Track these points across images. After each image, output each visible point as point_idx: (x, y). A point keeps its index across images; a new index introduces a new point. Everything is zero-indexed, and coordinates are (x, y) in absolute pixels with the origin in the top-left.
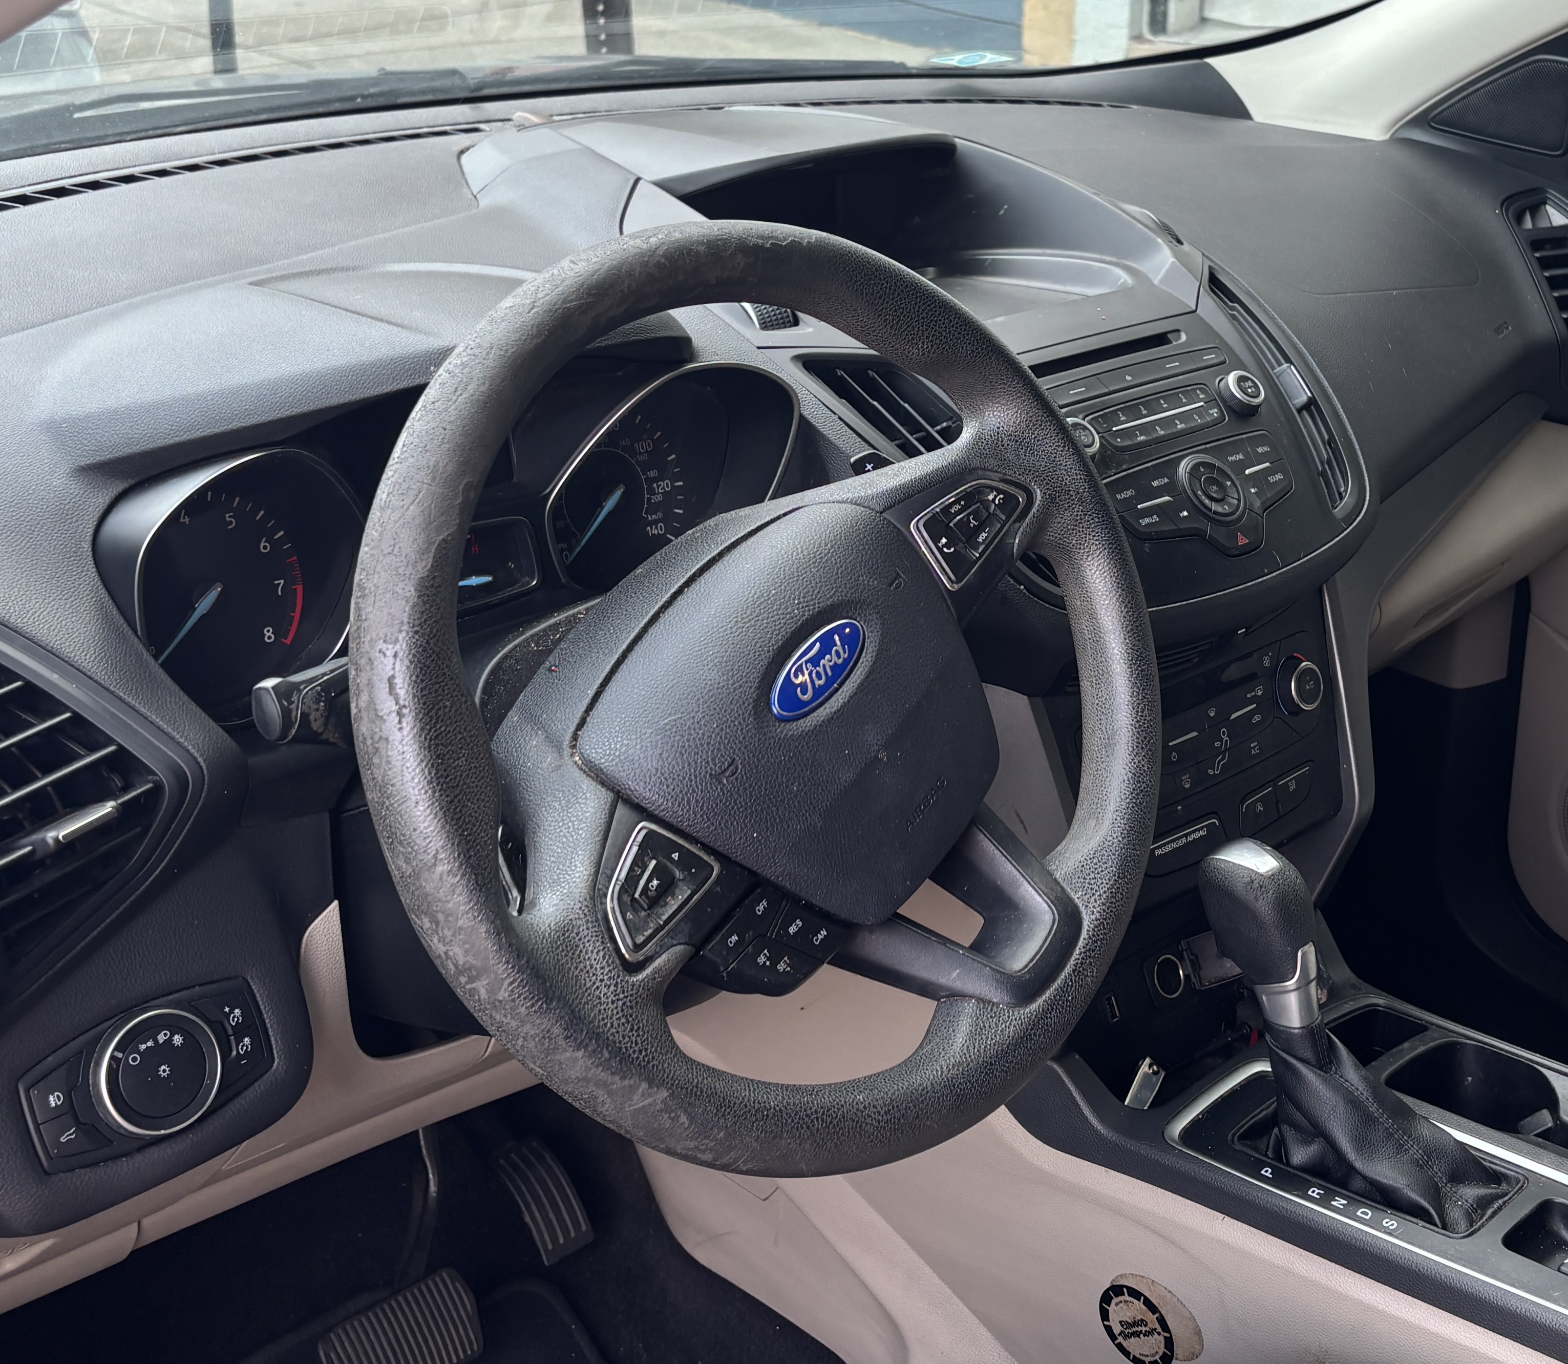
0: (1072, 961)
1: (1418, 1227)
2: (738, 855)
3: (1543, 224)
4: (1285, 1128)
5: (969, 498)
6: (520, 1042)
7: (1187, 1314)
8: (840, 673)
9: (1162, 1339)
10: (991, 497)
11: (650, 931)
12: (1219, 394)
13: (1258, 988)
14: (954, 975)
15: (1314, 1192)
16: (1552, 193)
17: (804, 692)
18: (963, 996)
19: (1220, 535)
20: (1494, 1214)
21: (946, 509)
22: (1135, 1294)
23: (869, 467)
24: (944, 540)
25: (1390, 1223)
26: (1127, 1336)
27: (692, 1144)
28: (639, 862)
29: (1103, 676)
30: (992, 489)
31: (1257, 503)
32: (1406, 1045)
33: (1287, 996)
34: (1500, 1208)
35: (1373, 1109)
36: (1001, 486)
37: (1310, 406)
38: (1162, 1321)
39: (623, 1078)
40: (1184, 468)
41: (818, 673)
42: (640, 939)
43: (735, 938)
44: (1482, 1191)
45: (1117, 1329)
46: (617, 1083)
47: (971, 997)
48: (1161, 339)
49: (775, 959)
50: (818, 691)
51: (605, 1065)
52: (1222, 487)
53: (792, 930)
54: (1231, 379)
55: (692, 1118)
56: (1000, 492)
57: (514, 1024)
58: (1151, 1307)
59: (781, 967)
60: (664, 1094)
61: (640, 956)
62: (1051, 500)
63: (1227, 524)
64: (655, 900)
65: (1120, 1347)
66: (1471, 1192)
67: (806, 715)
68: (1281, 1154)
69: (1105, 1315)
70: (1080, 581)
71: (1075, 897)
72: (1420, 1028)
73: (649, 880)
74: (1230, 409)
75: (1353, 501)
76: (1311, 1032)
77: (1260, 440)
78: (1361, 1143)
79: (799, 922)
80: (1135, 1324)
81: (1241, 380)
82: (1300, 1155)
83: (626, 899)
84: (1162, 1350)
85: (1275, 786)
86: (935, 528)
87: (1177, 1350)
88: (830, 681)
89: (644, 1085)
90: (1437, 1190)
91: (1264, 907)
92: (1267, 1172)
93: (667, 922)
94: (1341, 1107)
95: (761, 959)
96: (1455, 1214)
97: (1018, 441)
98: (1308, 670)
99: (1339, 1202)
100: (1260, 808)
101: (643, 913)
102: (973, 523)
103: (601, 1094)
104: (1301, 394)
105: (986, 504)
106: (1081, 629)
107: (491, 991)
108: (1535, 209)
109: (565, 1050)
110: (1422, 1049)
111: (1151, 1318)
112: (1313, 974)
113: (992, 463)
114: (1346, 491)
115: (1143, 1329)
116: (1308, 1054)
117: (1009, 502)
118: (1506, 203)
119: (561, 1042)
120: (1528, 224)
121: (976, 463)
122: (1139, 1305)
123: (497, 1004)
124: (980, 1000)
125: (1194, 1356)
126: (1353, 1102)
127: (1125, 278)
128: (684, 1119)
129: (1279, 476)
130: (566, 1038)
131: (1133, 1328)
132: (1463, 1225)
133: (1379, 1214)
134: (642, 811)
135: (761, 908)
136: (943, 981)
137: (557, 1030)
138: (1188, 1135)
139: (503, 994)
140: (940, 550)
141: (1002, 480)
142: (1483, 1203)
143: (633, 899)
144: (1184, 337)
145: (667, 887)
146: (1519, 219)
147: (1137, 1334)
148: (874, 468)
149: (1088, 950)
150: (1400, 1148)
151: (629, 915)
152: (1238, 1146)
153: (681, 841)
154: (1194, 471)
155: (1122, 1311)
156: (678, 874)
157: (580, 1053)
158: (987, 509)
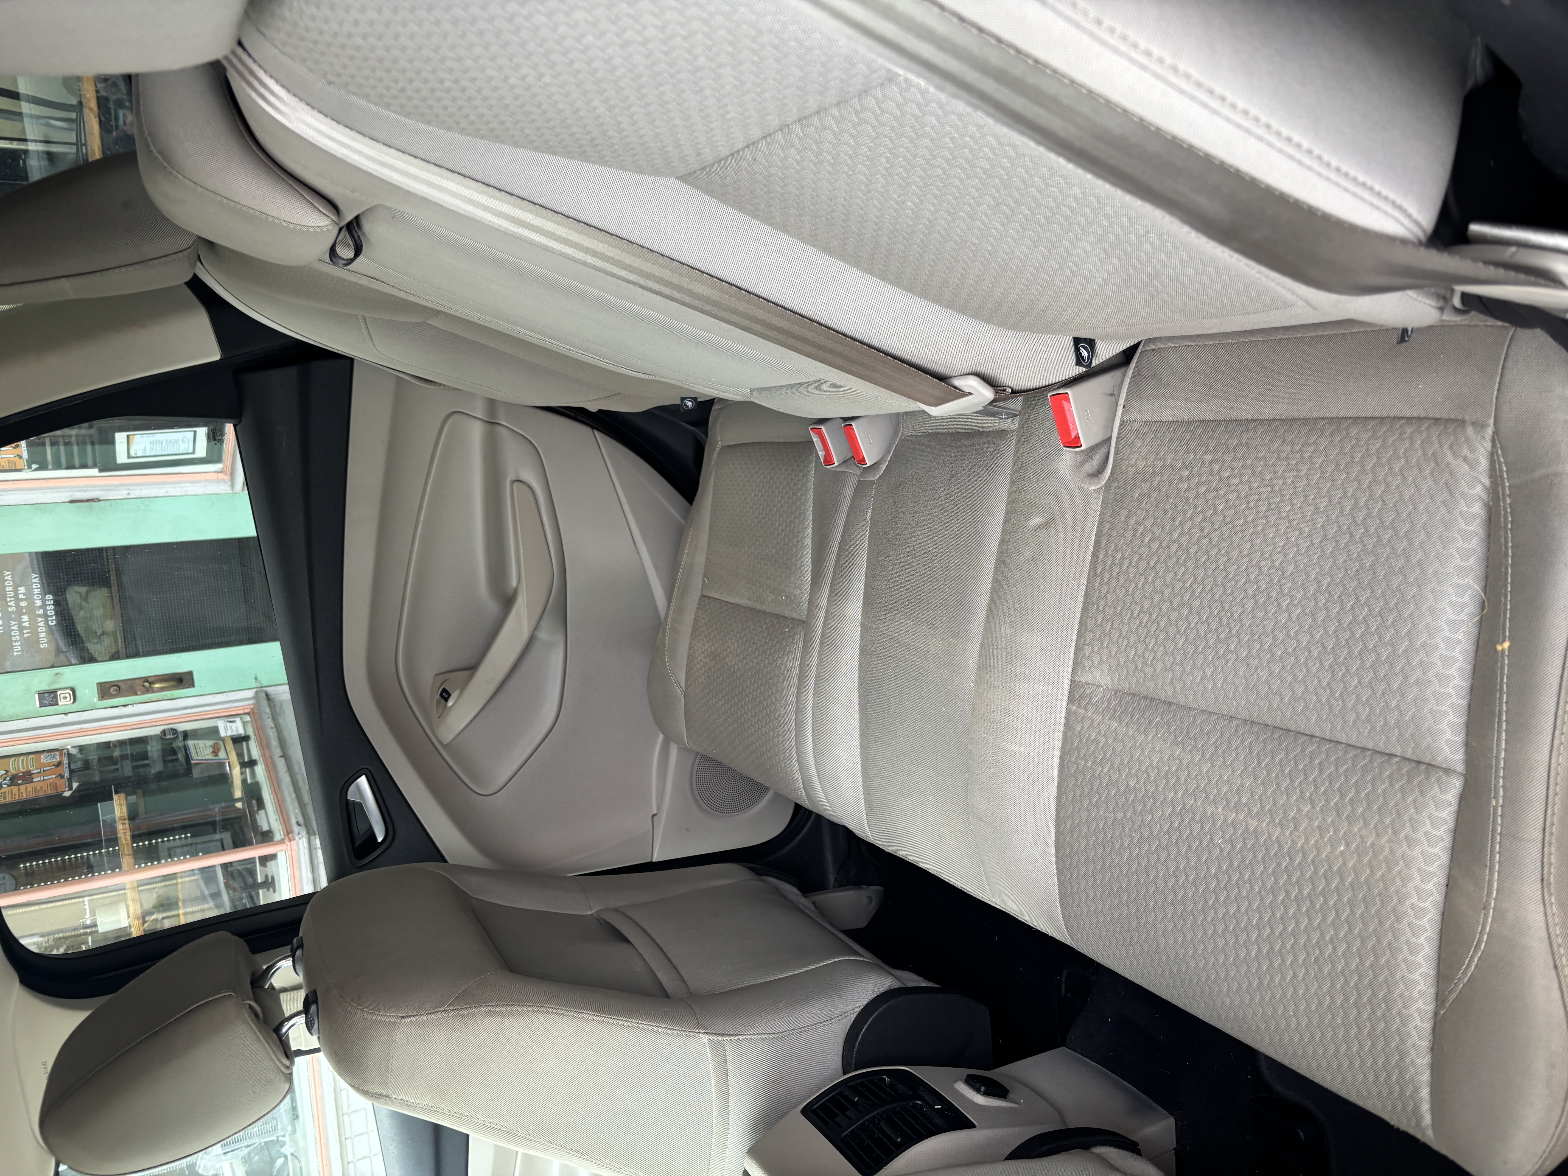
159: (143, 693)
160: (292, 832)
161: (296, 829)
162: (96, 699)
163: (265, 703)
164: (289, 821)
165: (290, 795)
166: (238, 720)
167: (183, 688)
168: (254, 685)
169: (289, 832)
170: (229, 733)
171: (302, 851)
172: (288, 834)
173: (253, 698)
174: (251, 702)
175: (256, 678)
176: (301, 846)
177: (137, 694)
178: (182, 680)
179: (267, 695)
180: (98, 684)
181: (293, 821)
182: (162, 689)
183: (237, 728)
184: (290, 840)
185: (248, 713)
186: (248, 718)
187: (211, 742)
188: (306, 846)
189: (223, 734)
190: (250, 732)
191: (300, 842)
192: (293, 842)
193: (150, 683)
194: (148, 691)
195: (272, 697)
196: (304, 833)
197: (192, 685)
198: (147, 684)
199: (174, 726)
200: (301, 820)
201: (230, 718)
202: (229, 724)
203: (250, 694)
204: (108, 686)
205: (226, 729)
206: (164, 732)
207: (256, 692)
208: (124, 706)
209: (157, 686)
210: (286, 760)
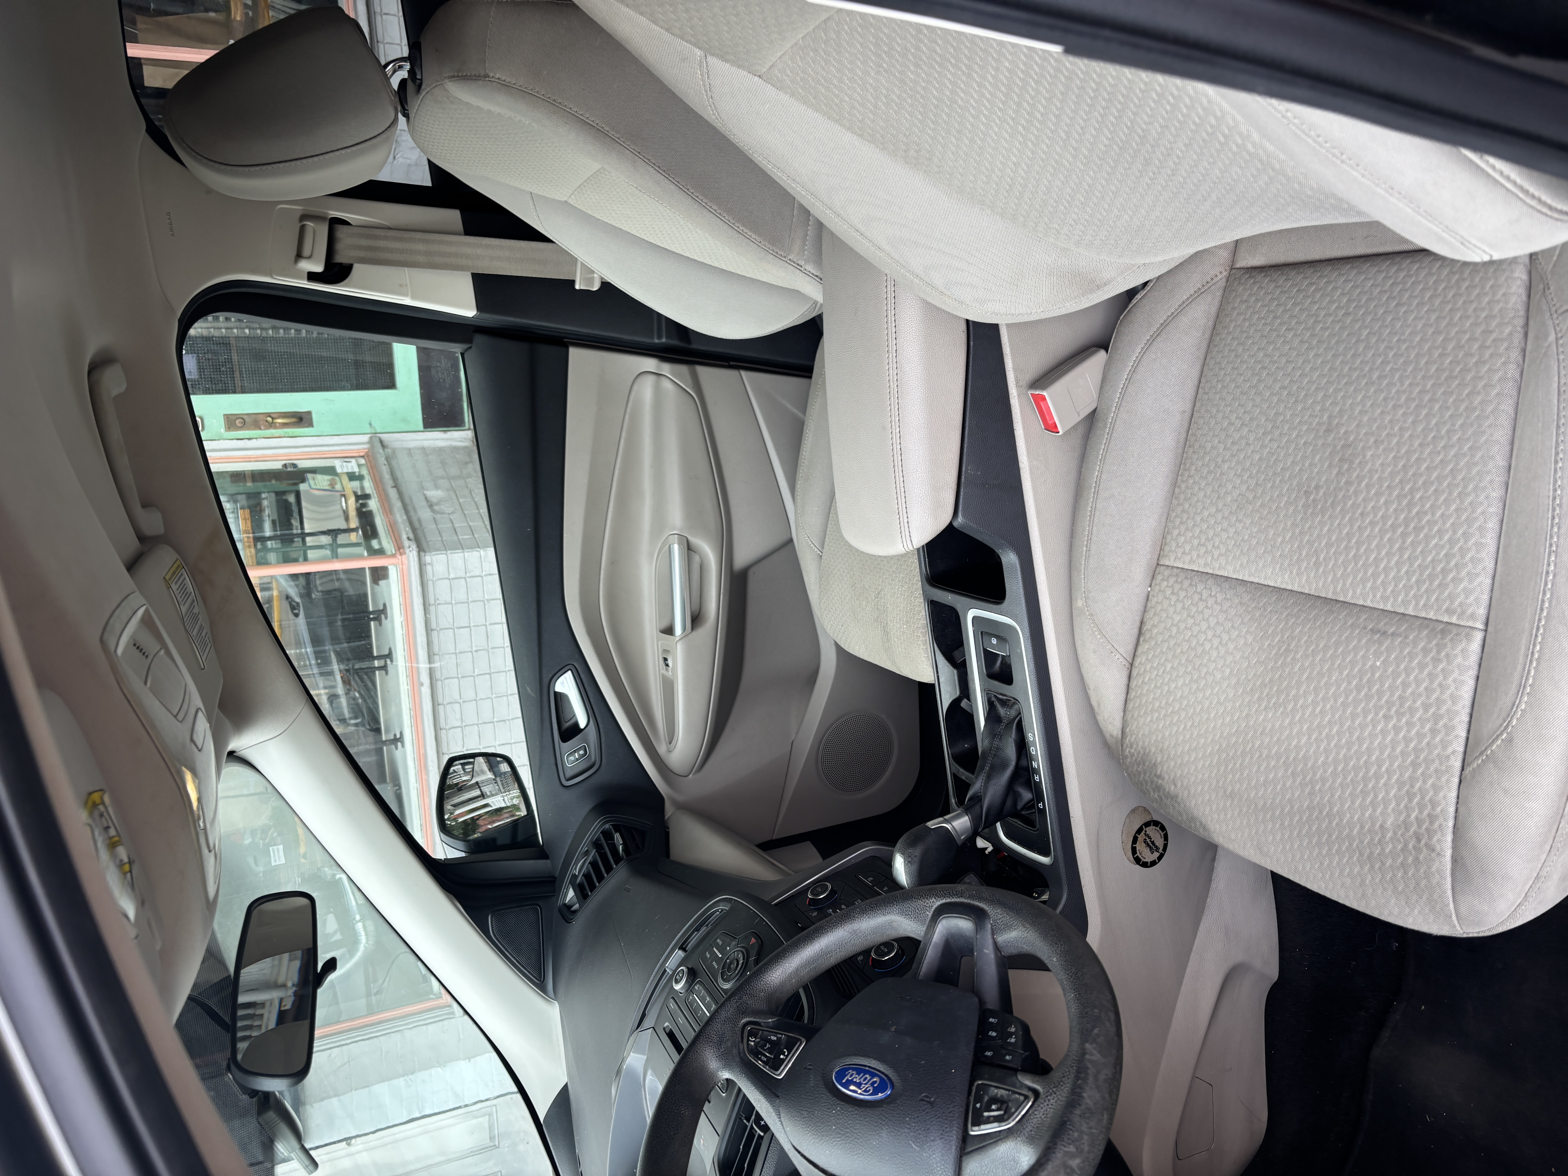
0: (958, 900)
1: (1025, 724)
2: (967, 1077)
3: (575, 899)
4: (1019, 807)
5: (756, 1053)
6: (1094, 1131)
7: (1127, 821)
8: (860, 1070)
9: (1147, 829)
10: (752, 1043)
11: (1017, 1096)
12: (687, 991)
13: (959, 843)
14: (987, 951)
15: (1037, 778)
16: (560, 903)
17: (875, 1082)
18: (995, 943)
19: (753, 952)
20: (1005, 695)
21: (765, 1063)
22: (1134, 851)
23: (762, 1123)
24: (782, 1057)
25: (1030, 737)
26: (1157, 849)
27: (1108, 1024)
28: (988, 1121)
29: (824, 953)
30: (748, 1044)
31: (734, 943)
32: (963, 778)
33: (956, 828)
34: (1001, 694)
35: (987, 768)
36: (745, 1041)
37: (683, 948)
38: (1139, 831)
39: (1088, 1068)
40: (727, 986)
41: (865, 1080)
42: (1022, 1098)
43: (1007, 1057)
44: (999, 706)
45: (1156, 855)
46: (1092, 1071)
47: (994, 939)
48: (671, 1035)
49: (1010, 1035)
50: (873, 1075)
51: (1085, 1080)
52: (730, 963)
53: (994, 1034)
54: (678, 987)
55: (1094, 1027)
56: (748, 1040)
57: (1086, 1137)
58: (1135, 840)
59: (1013, 1030)
60: (1087, 1046)
61: (1030, 1094)
62: (745, 1013)
63: (747, 951)
64: (1002, 1103)
65: (1165, 849)
66: (1002, 711)
67: (886, 1075)
68: (1031, 805)
69: (1153, 863)
70: (783, 984)
71: (930, 914)
72: (955, 777)
73: (993, 1110)
74: (693, 981)
75: (721, 904)
76: (967, 811)
77: (704, 959)
78: (1004, 766)
79: (990, 1033)
80: (1148, 845)
81: (677, 982)
82: (1027, 796)
83: (1006, 1117)
84: (1152, 827)
85: (873, 886)
86: (776, 1064)
87: (1148, 819)
88: (866, 1072)
89: (1087, 1056)
90: (1007, 724)
91: (917, 851)
92: (1041, 805)
93: (1009, 1090)
94: (992, 782)
95: (1013, 1040)
96: (1013, 713)
97: (720, 1042)
98: (812, 894)
99: (1035, 765)
100: (886, 888)
101: (1010, 1104)
102: (768, 1046)
103: (1102, 1077)
104: (679, 954)
105: (756, 1044)
106: (807, 975)
107: (1073, 1156)
108: (568, 907)
109: (1087, 1104)
110: (961, 770)
111: (1141, 837)
112: (941, 819)
113: (735, 1051)
114: (717, 910)
115: (1148, 840)
116: (977, 807)
117: (751, 1034)
118: (568, 921)
119: (1083, 1107)
120: (577, 906)
121: (738, 1059)
122: (1138, 846)
123: (1080, 1151)
124: (993, 934)
125: (1145, 809)
126: (989, 778)
127: (649, 1077)
128: (1096, 1031)
129: (718, 941)
130: (1080, 1105)
131: (1152, 847)
132: (1016, 707)
133: (1030, 744)
134: (965, 1138)
135: (989, 1054)
136: (992, 956)
137: (1078, 1112)
138: (1045, 853)
139: (1072, 1149)
140: (787, 1056)
141: (742, 1042)
142: (1004, 703)
143: (1005, 1112)
144: (666, 1024)
145: (994, 1100)
146: (575, 912)
147: (1153, 843)
148: (762, 1120)
149: (950, 895)
150: (998, 749)
151: (1013, 1110)
152: (1038, 826)
153: (971, 1108)
154: (726, 980)
155: (1148, 857)
156: (986, 1098)
157: (1085, 1095)
158: (758, 1043)
159: (266, 428)
160: (403, 548)
161: (406, 543)
162: (223, 430)
163: (379, 445)
164: (400, 536)
165: (401, 516)
166: (353, 460)
167: (303, 427)
168: (368, 430)
169: (400, 548)
170: (345, 470)
171: (412, 564)
172: (399, 549)
173: (368, 443)
174: (366, 446)
175: (370, 424)
176: (411, 559)
177: (260, 429)
178: (302, 419)
179: (381, 442)
180: (224, 415)
181: (404, 537)
182: (285, 425)
183: (352, 467)
184: (401, 554)
185: (363, 457)
186: (362, 461)
187: (329, 477)
188: (416, 559)
189: (339, 470)
190: (364, 472)
191: (411, 554)
192: (404, 556)
193: (273, 419)
194: (272, 425)
195: (385, 443)
196: (414, 546)
197: (311, 425)
198: (269, 419)
199: (295, 462)
200: (411, 536)
201: (346, 458)
202: (345, 464)
203: (366, 438)
204: (234, 418)
205: (342, 467)
206: (285, 466)
207: (371, 437)
208: (249, 439)
209: (279, 421)
210: (398, 490)
